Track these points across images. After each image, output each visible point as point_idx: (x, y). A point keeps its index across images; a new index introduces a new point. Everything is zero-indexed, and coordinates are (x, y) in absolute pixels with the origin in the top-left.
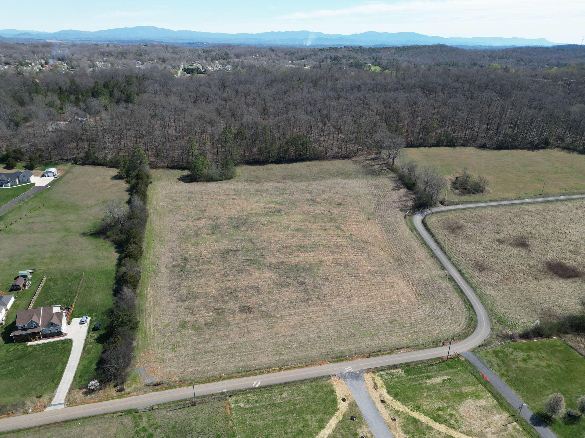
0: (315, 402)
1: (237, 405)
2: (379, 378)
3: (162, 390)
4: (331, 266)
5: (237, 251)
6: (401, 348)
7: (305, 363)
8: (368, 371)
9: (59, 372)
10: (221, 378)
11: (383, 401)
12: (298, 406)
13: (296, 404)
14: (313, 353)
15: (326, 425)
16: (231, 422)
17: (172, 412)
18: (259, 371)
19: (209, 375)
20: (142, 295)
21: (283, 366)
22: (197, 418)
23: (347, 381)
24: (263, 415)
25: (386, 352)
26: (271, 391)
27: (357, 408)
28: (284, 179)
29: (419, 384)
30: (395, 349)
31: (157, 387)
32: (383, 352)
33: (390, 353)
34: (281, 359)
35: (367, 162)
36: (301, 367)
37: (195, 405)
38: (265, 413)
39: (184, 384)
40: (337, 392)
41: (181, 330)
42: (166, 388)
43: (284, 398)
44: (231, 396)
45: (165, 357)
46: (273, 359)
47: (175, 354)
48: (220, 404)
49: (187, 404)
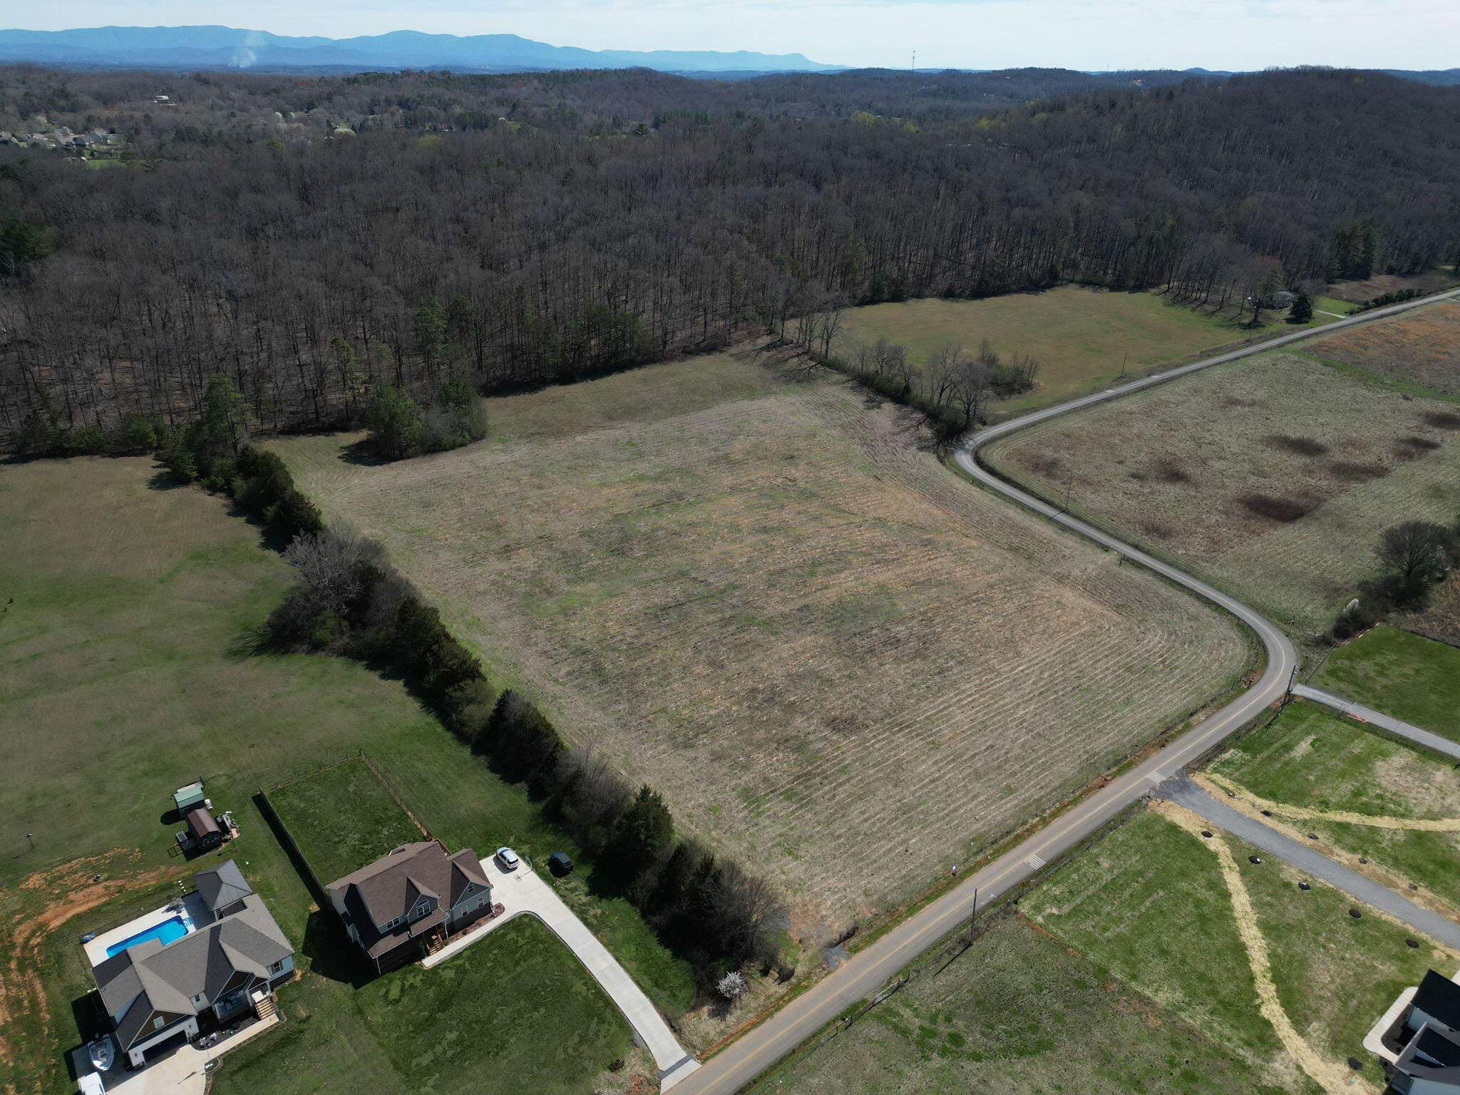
0: (1168, 856)
1: (1044, 914)
2: (1218, 775)
3: (868, 942)
4: (909, 592)
5: (680, 605)
6: (1195, 712)
7: (1073, 792)
8: (1189, 769)
9: (591, 997)
11: (1266, 814)
12: (1149, 875)
13: (1142, 872)
14: (1065, 769)
15: (1228, 889)
16: (1071, 950)
17: (942, 976)
21: (1042, 813)
22: (1002, 968)
23: (1176, 799)
24: (1109, 913)
25: (1180, 727)
26: (1075, 865)
27: (1243, 841)
29: (1287, 764)
30: (1188, 718)
31: (852, 941)
32: (1175, 727)
33: (1188, 727)
34: (1024, 800)
35: (765, 354)
36: (1075, 802)
37: (970, 945)
38: (1108, 908)
39: (897, 914)
40: (1182, 825)
41: (758, 807)
42: (870, 936)
43: (1111, 870)
44: (1016, 902)
45: (792, 876)
46: (1009, 806)
47: (805, 862)
48: (1012, 924)
49: (954, 949)
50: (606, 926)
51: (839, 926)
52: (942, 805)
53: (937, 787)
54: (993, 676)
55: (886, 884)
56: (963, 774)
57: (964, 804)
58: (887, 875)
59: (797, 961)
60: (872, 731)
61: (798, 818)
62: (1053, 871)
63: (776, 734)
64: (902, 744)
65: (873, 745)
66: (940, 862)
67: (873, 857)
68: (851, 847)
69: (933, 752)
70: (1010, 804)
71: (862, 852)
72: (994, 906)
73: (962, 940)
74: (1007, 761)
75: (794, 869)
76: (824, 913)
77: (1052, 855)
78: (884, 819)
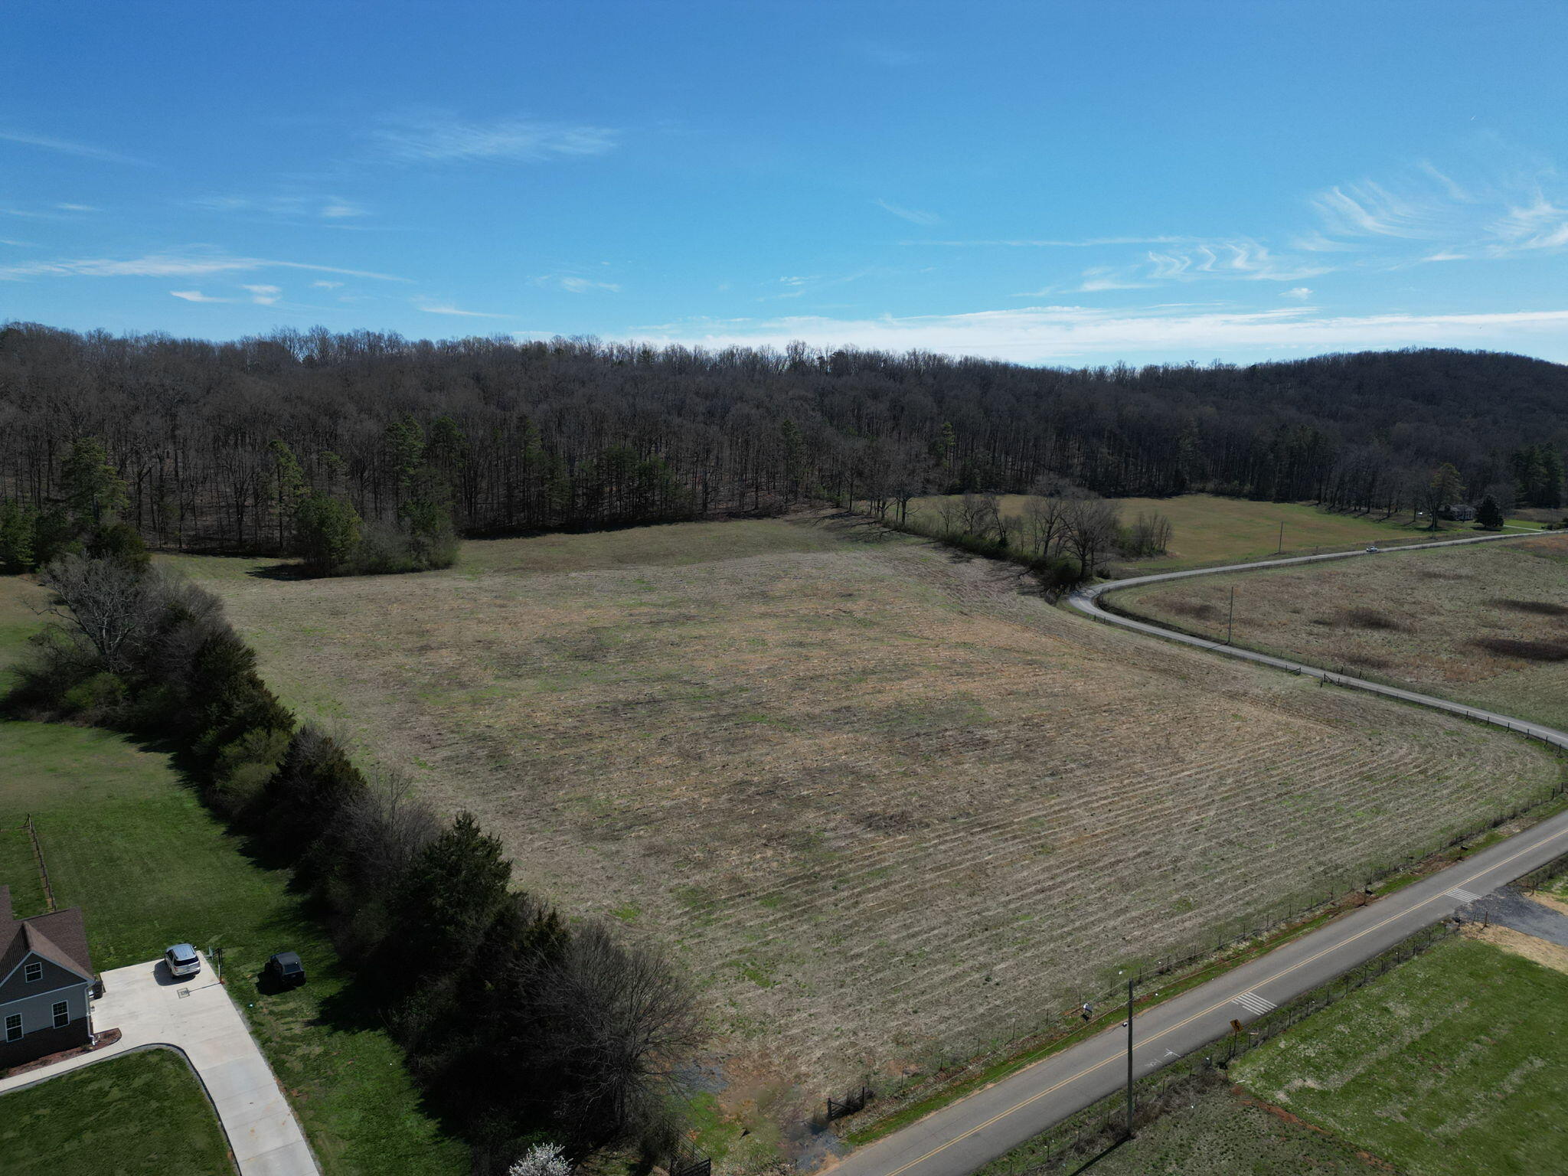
1: (1288, 1088)
6: (1501, 822)
14: (1289, 882)
16: (1364, 1154)
23: (1510, 924)
31: (856, 1121)
33: (1493, 841)
34: (1216, 919)
35: (827, 522)
36: (1316, 923)
37: (1128, 1136)
38: (1426, 1084)
39: (962, 1076)
40: (1540, 960)
41: (709, 913)
42: (898, 1114)
43: (1415, 1021)
44: (1223, 1065)
45: (749, 1009)
46: (1187, 924)
47: (782, 990)
48: (1218, 1105)
49: (1091, 1142)
50: (319, 1076)
51: (832, 1089)
52: (1061, 921)
53: (1050, 898)
54: (1141, 779)
55: (943, 1027)
56: (1097, 884)
57: (1100, 920)
58: (947, 1014)
59: (723, 1152)
60: (933, 831)
61: (782, 930)
62: (1296, 1018)
63: (766, 829)
64: (988, 846)
65: (935, 845)
66: (1055, 997)
67: (921, 987)
68: (878, 971)
69: (1041, 857)
70: (1191, 922)
71: (898, 979)
72: (1176, 1071)
73: (1108, 1127)
74: (1176, 870)
75: (754, 999)
76: (804, 1069)
77: (1286, 994)
78: (946, 936)
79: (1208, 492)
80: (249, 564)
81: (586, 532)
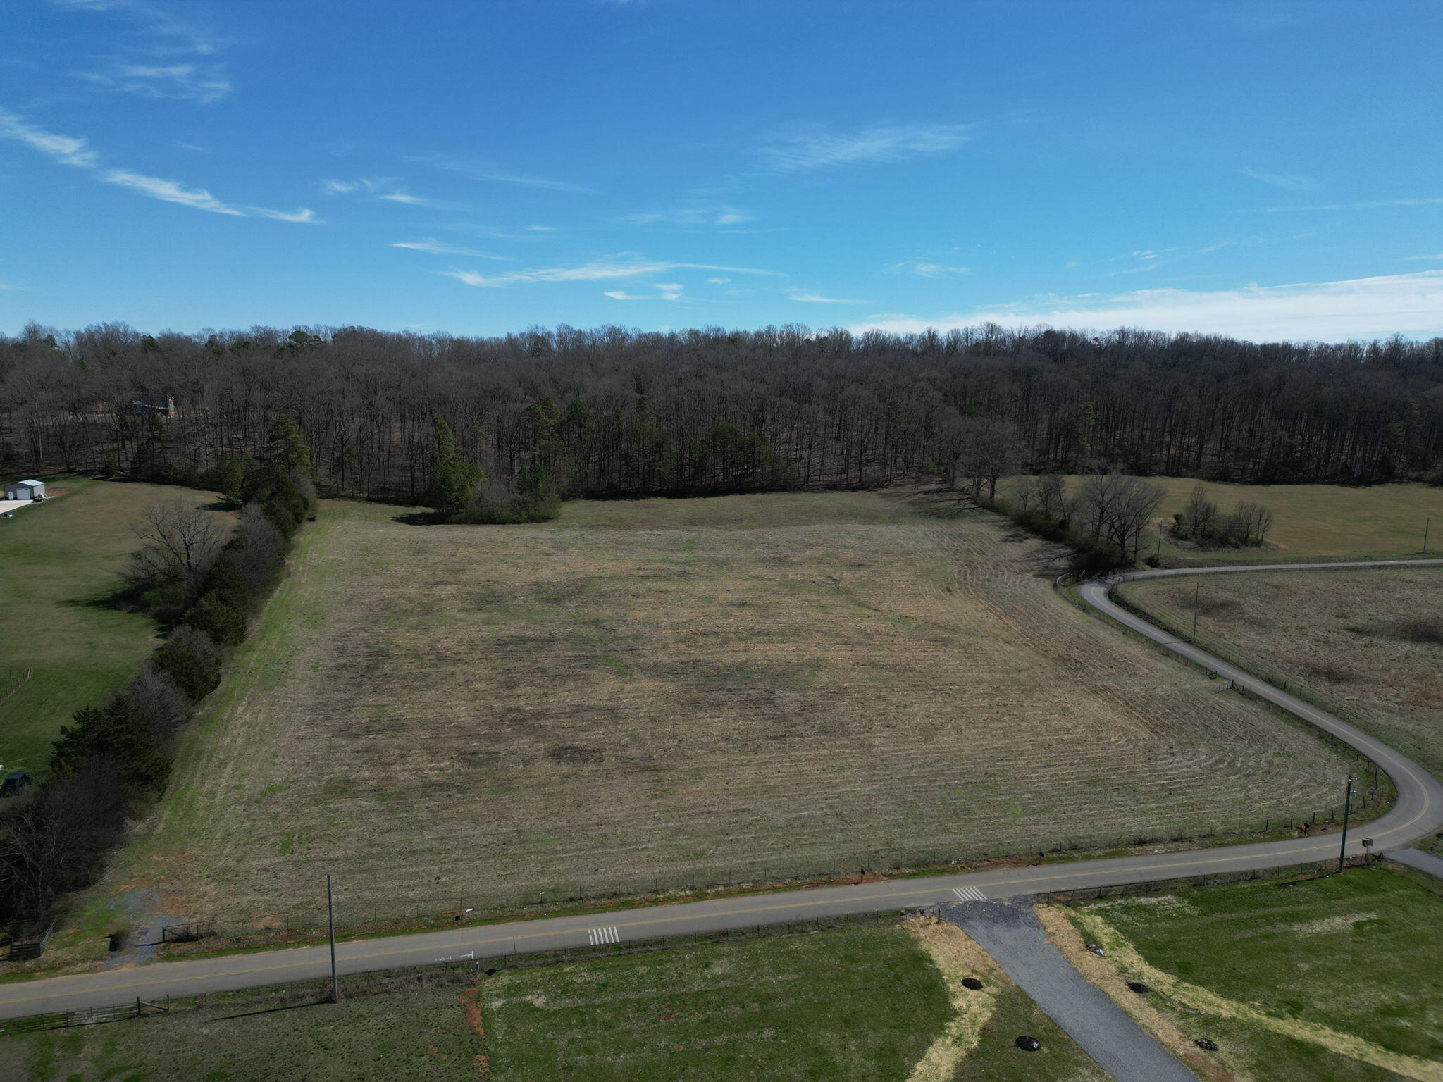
0: (852, 992)
1: (515, 1000)
2: (1099, 919)
3: (203, 955)
4: (852, 670)
5: (549, 641)
6: (1154, 841)
7: (796, 878)
8: (1050, 898)
10: (457, 921)
11: (1137, 988)
12: (780, 1005)
13: (771, 998)
14: (824, 854)
15: (914, 1068)
16: (483, 1058)
17: (224, 1023)
18: (615, 901)
19: (410, 911)
20: (212, 721)
21: (708, 887)
22: (330, 1045)
23: (971, 927)
24: (628, 1032)
25: (1099, 853)
26: (664, 957)
27: (1036, 1012)
28: (693, 524)
29: (1267, 937)
30: (1129, 844)
31: (183, 947)
32: (1088, 850)
35: (921, 496)
36: (782, 889)
37: (333, 1002)
39: (301, 938)
43: (721, 978)
44: (492, 972)
45: (245, 865)
47: (288, 857)
48: (443, 995)
52: (572, 848)
62: (617, 953)
69: (651, 798)
79: (1425, 482)
80: (402, 510)
81: (685, 497)
